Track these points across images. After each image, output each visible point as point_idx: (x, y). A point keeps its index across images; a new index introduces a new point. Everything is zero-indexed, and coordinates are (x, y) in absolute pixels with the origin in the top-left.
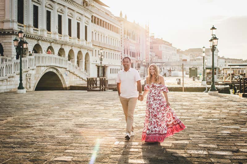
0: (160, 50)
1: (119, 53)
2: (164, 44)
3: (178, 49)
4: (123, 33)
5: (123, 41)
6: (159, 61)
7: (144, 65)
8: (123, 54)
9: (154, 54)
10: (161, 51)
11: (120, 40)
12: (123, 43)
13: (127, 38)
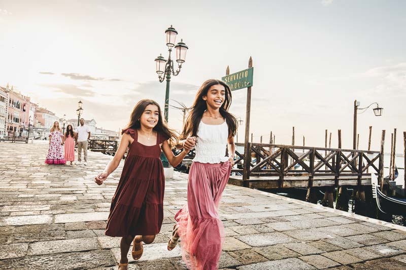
0: (43, 117)
1: (4, 118)
2: (48, 113)
3: (60, 118)
4: (9, 102)
5: (8, 108)
6: (42, 127)
7: (26, 130)
8: (7, 119)
9: (37, 121)
10: (44, 119)
11: (5, 107)
12: (8, 110)
13: (12, 106)
